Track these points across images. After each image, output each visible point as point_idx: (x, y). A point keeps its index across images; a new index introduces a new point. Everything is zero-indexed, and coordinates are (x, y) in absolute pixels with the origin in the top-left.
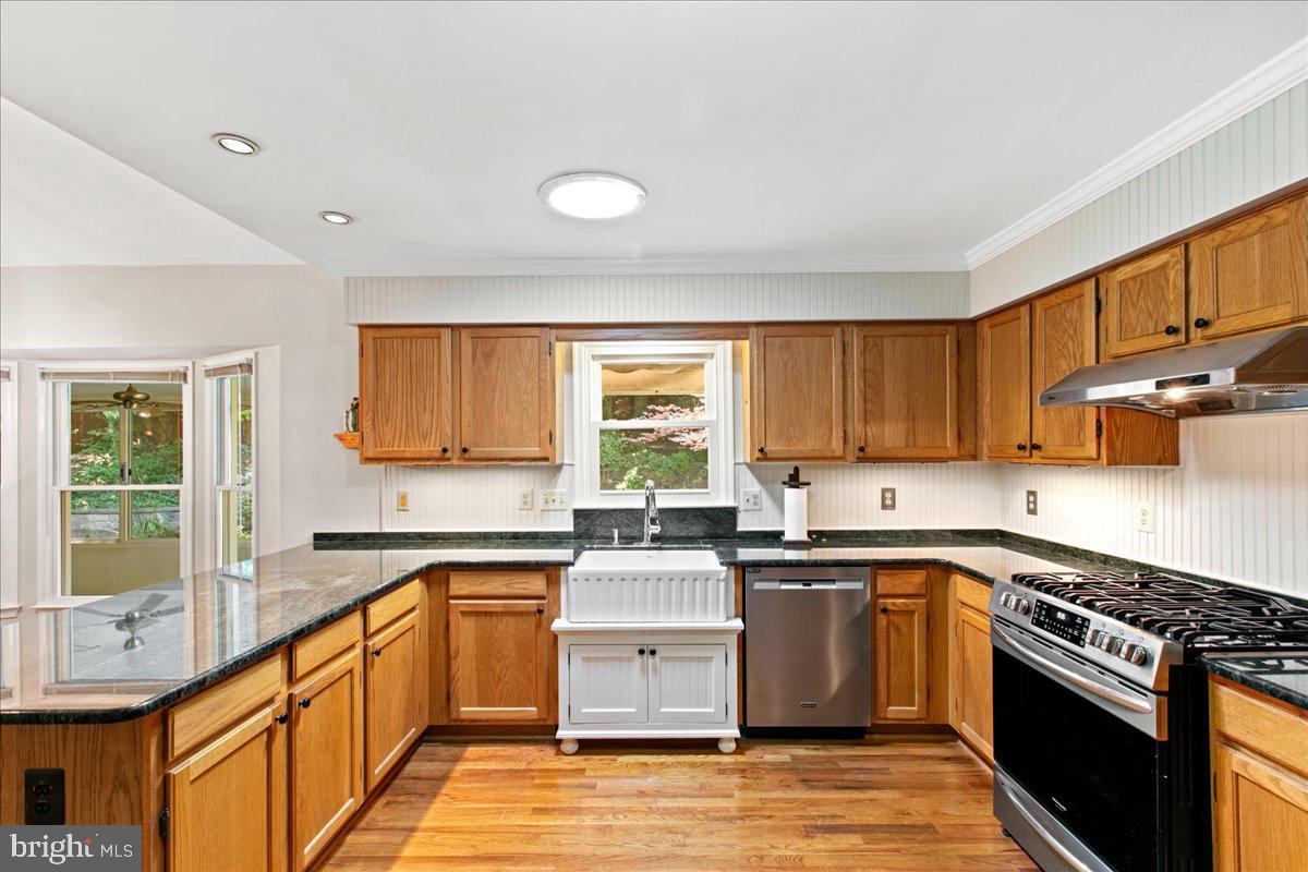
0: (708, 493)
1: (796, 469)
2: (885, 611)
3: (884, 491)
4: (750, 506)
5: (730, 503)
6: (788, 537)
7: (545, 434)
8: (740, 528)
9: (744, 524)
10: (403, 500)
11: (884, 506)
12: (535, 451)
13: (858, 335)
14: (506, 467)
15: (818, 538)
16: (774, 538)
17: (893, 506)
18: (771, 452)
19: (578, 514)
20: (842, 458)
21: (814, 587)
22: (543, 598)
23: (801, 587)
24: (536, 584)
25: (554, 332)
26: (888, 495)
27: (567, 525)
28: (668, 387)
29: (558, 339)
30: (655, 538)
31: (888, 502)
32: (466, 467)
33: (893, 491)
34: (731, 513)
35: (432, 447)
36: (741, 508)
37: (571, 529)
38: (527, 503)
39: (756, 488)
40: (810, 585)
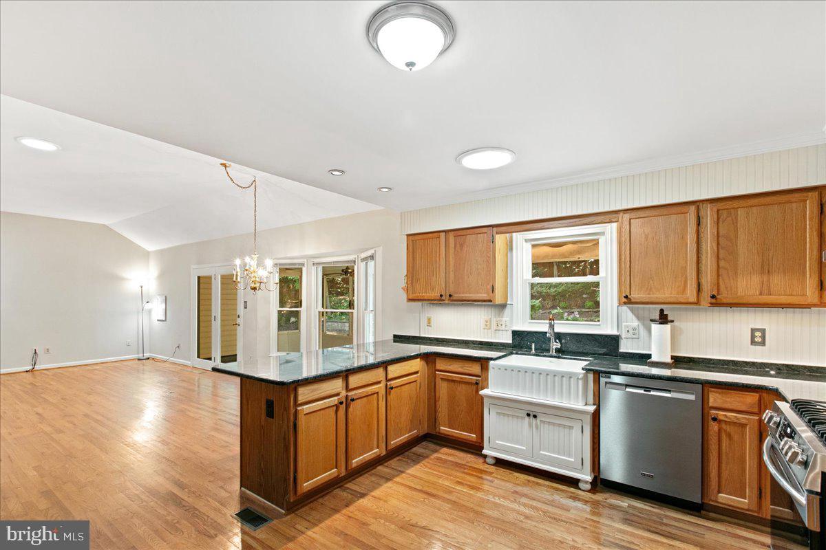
0: (599, 325)
1: (662, 311)
2: (715, 419)
3: (753, 331)
4: (630, 335)
5: (615, 332)
6: (654, 358)
7: (490, 287)
8: (621, 350)
9: (624, 348)
10: (429, 320)
11: (753, 342)
12: (483, 296)
13: (711, 210)
14: (472, 305)
15: (678, 361)
16: (643, 358)
17: (763, 343)
18: (634, 298)
19: (515, 333)
20: (698, 303)
21: (653, 393)
22: (479, 376)
23: (642, 391)
24: (476, 369)
25: (495, 229)
26: (758, 334)
27: (508, 339)
28: (587, 254)
29: (497, 233)
30: (558, 351)
31: (758, 339)
32: (452, 305)
33: (763, 331)
34: (614, 340)
35: (436, 294)
36: (623, 336)
37: (511, 342)
38: (488, 325)
39: (635, 323)
40: (650, 391)
